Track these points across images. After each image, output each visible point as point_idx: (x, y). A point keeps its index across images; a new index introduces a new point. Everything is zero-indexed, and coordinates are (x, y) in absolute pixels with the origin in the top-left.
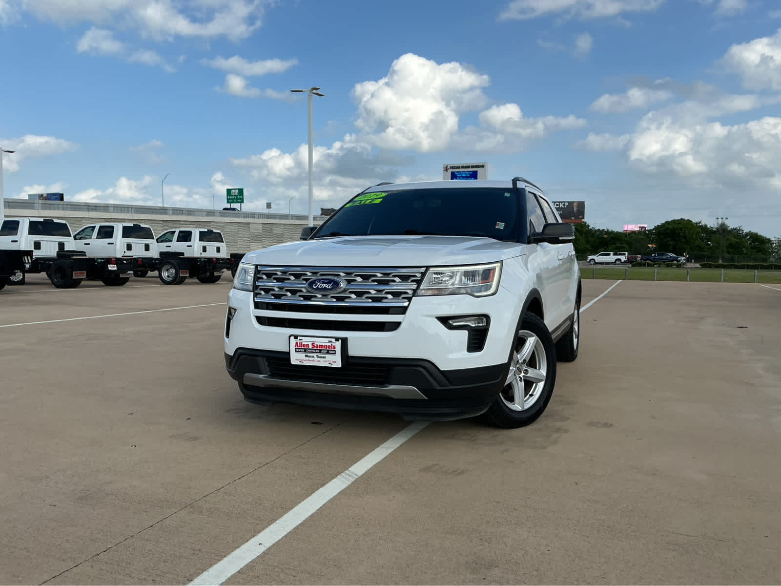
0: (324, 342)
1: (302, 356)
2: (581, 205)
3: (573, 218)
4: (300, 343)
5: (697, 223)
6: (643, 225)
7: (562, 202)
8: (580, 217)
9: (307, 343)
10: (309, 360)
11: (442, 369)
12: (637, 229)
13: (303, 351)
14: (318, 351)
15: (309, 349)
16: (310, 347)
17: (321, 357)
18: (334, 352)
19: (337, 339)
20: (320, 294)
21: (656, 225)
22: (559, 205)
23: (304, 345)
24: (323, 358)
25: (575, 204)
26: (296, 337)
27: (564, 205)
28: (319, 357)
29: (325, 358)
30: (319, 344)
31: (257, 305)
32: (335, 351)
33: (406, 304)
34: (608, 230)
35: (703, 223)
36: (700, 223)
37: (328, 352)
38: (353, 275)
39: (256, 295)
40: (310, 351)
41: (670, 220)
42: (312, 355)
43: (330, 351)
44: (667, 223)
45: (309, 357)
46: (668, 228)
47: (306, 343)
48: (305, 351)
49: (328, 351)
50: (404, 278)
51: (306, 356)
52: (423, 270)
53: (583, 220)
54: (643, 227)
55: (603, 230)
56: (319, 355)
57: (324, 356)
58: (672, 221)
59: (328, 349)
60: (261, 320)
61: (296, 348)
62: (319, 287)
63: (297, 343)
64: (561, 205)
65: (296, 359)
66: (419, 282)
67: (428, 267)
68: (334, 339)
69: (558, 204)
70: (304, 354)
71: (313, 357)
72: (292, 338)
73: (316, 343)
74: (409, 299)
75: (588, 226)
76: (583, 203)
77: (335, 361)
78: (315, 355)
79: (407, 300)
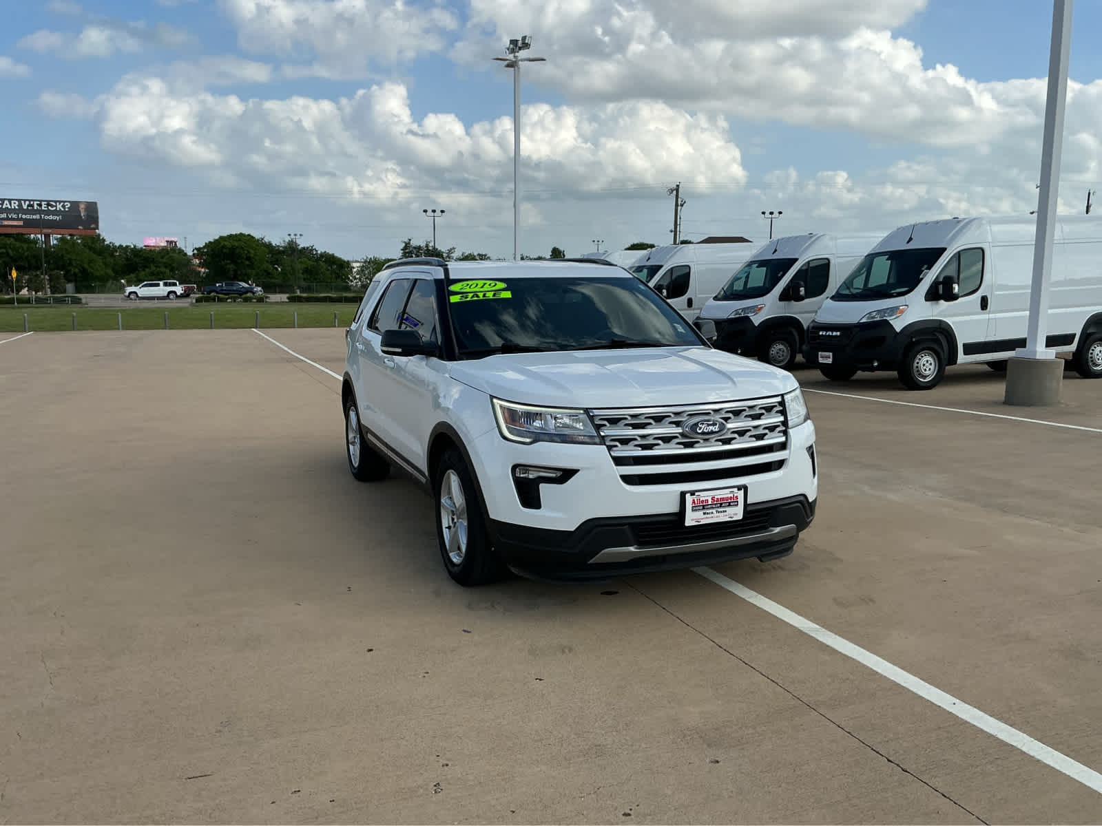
0: (726, 494)
1: (699, 514)
2: (92, 208)
3: (80, 227)
4: (697, 500)
5: (260, 240)
6: (173, 239)
7: (60, 202)
8: (93, 226)
9: (706, 498)
10: (707, 518)
12: (164, 244)
13: (701, 508)
14: (719, 505)
15: (708, 505)
16: (710, 502)
17: (721, 512)
18: (736, 503)
19: (739, 488)
20: (703, 439)
22: (56, 206)
23: (702, 501)
24: (724, 511)
25: (82, 206)
26: (693, 493)
27: (63, 206)
28: (719, 512)
30: (719, 497)
31: (619, 461)
32: (737, 501)
33: (783, 439)
34: (135, 246)
35: (266, 240)
37: (729, 505)
38: (725, 412)
39: (610, 448)
40: (709, 506)
41: (225, 234)
42: (711, 511)
43: (731, 503)
44: (221, 238)
45: (708, 514)
46: (224, 247)
47: (704, 499)
48: (703, 508)
49: (730, 503)
50: (769, 410)
51: (704, 514)
52: (779, 399)
53: (96, 231)
54: (171, 242)
55: (127, 247)
56: (720, 510)
57: (724, 509)
58: (228, 236)
59: (729, 501)
60: (628, 479)
61: (692, 507)
62: (704, 430)
63: (694, 500)
64: (59, 207)
65: (692, 518)
66: (783, 412)
67: (782, 395)
68: (736, 489)
69: (54, 204)
70: (702, 512)
71: (712, 513)
72: (688, 496)
73: (716, 497)
74: (785, 433)
75: (104, 240)
76: (96, 203)
77: (737, 513)
78: (714, 511)
79: (782, 434)
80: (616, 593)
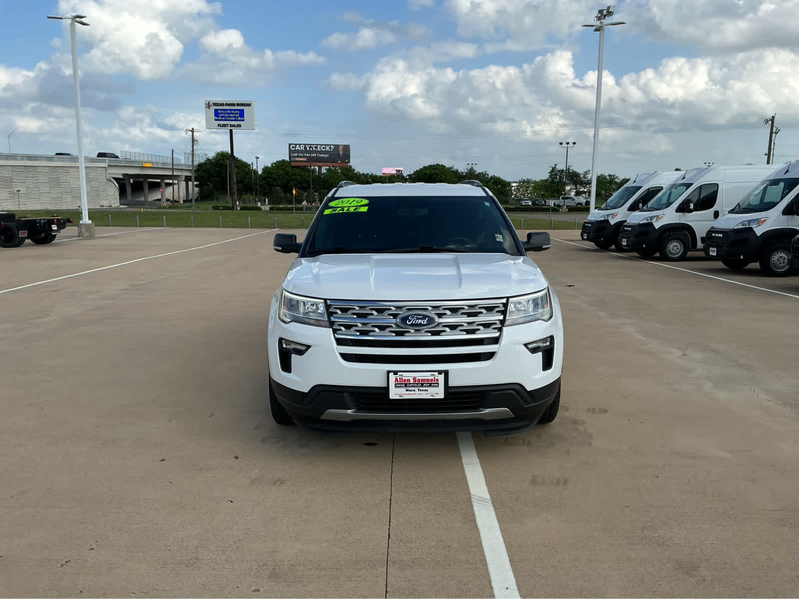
0: (428, 376)
1: (402, 391)
2: (347, 148)
3: (339, 162)
4: (400, 378)
5: (449, 168)
6: (400, 169)
7: (328, 145)
8: (347, 161)
9: (408, 378)
10: (409, 394)
11: (528, 390)
12: (394, 172)
13: (404, 385)
14: (420, 385)
15: (410, 384)
16: (412, 381)
17: (423, 390)
18: (437, 385)
19: (440, 372)
20: (412, 329)
21: (415, 170)
22: (326, 148)
23: (405, 380)
24: (425, 390)
25: (341, 148)
26: (396, 373)
27: (330, 148)
28: (421, 390)
29: (427, 390)
30: (420, 378)
31: (340, 342)
32: (438, 383)
33: (497, 334)
34: (372, 174)
35: (455, 168)
36: (452, 168)
37: (430, 385)
38: (441, 309)
39: (335, 331)
40: (411, 385)
41: (426, 165)
42: (413, 389)
43: (432, 384)
44: (425, 167)
45: (410, 391)
46: (426, 174)
47: (406, 378)
48: (406, 385)
49: (431, 384)
50: (490, 309)
51: (407, 390)
52: (504, 301)
53: (349, 164)
54: (399, 171)
55: (367, 174)
56: (422, 389)
57: (426, 389)
58: (428, 166)
59: (430, 382)
60: (346, 357)
61: (395, 384)
62: (414, 322)
63: (396, 379)
64: (328, 148)
65: (395, 393)
66: (504, 313)
67: (508, 298)
68: (437, 373)
69: (324, 146)
70: (404, 389)
71: (414, 390)
72: (391, 375)
73: (417, 378)
74: (500, 330)
75: (354, 170)
76: (349, 146)
77: (439, 393)
78: (416, 389)
79: (497, 331)
80: (376, 444)
